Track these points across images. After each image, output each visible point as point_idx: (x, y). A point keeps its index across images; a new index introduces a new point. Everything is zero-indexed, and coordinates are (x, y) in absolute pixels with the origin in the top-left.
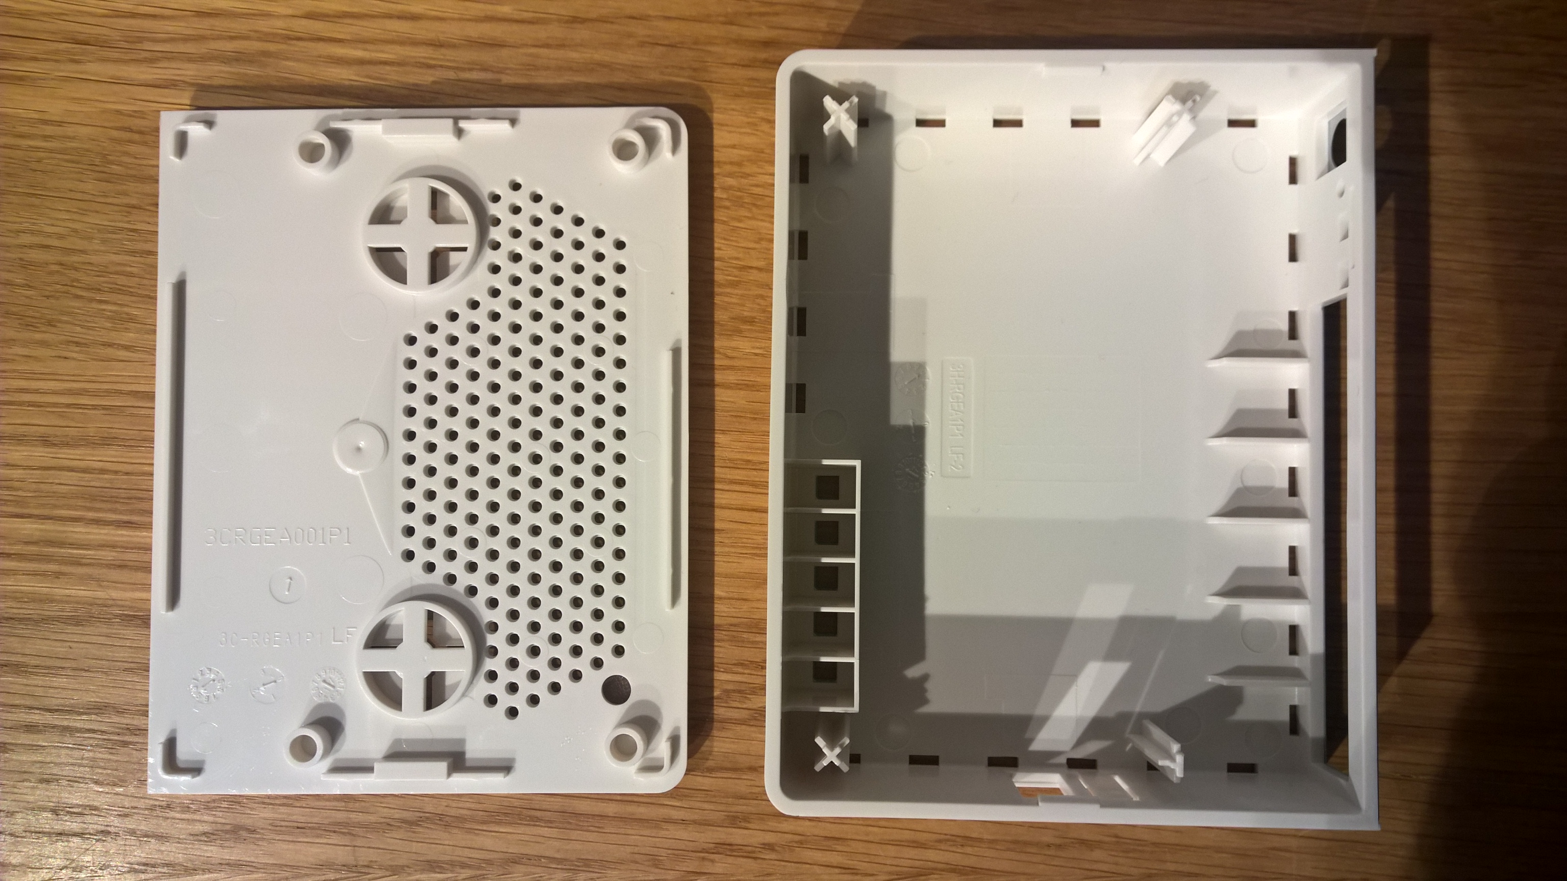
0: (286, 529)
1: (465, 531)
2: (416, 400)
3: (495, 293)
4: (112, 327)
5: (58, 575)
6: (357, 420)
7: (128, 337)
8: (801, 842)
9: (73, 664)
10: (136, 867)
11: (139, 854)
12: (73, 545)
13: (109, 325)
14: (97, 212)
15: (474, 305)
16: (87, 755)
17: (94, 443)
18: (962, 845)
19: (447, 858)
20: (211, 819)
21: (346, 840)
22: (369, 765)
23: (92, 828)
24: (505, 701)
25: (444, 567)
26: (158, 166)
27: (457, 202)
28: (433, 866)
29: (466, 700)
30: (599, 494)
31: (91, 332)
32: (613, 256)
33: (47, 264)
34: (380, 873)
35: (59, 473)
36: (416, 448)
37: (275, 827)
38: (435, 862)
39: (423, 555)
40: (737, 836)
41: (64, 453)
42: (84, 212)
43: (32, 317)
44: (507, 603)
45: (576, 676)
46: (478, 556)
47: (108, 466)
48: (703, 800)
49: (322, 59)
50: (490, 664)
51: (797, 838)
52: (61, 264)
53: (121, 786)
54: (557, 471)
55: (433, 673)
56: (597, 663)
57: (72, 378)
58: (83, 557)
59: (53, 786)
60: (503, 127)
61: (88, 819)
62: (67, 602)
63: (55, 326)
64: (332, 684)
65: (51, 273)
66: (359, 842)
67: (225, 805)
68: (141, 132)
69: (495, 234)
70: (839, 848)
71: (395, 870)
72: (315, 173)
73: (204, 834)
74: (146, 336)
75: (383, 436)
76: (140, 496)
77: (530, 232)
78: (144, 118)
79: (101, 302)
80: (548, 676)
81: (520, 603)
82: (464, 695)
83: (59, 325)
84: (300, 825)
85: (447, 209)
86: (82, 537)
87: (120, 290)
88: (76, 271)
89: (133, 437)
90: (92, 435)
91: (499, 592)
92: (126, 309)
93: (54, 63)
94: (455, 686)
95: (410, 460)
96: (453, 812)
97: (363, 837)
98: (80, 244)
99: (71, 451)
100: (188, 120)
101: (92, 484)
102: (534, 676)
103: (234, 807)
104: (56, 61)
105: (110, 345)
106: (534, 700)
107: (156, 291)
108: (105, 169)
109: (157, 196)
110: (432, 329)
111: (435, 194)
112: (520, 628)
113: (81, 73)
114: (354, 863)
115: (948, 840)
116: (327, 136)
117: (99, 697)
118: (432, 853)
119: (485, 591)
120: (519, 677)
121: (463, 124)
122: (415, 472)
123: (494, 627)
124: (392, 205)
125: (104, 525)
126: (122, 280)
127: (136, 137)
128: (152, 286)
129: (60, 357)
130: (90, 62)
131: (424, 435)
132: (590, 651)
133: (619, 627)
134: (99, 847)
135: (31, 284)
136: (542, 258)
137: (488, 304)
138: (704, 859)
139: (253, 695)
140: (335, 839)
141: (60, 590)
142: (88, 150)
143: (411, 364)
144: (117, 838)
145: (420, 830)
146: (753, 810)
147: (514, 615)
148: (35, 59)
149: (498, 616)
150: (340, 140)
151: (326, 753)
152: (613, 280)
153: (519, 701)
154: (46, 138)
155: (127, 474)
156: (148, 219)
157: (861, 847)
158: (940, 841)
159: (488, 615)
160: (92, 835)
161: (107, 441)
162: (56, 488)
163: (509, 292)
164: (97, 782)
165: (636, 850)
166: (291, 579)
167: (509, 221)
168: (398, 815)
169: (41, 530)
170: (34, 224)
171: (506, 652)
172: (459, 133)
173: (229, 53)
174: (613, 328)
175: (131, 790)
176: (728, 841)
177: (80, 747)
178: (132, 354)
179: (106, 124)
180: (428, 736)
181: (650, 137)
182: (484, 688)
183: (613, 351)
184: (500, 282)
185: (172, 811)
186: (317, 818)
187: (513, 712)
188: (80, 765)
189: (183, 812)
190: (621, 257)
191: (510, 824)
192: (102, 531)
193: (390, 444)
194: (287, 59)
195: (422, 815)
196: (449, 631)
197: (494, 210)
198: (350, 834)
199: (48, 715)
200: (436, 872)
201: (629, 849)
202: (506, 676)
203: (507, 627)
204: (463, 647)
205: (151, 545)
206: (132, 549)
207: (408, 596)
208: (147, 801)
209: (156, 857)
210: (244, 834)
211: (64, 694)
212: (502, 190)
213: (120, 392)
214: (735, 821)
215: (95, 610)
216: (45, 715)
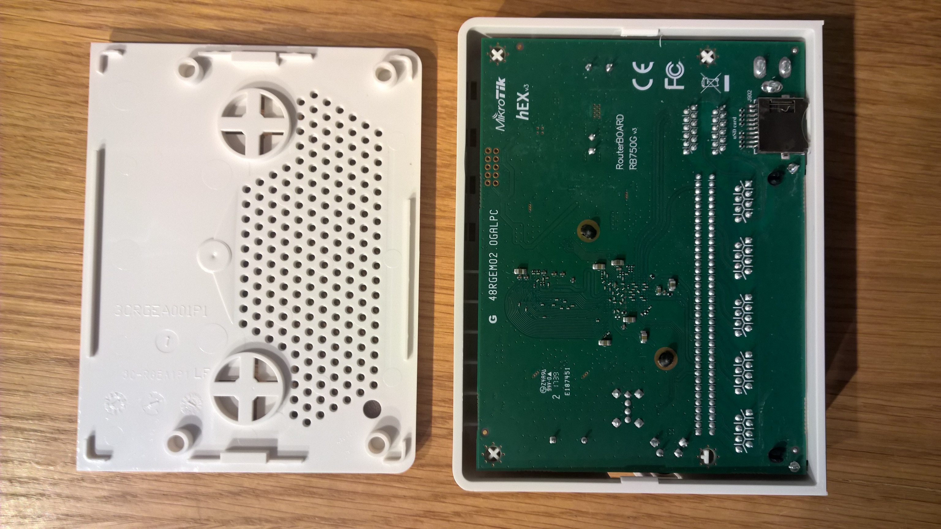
0: (166, 306)
1: (279, 309)
2: (249, 227)
3: (300, 161)
4: (56, 177)
5: (16, 332)
6: (212, 239)
7: (65, 184)
8: (477, 512)
9: (24, 388)
10: (61, 516)
11: (64, 508)
12: (26, 314)
13: (53, 176)
14: (48, 105)
15: (287, 168)
16: (31, 445)
17: (41, 250)
18: (576, 516)
19: (257, 516)
20: (109, 488)
21: (193, 503)
22: (216, 454)
23: (33, 491)
24: (303, 415)
25: (265, 332)
26: (88, 78)
27: (277, 104)
28: (248, 521)
29: (278, 415)
30: (363, 288)
31: (42, 180)
32: (374, 140)
33: (15, 136)
34: (215, 525)
35: (19, 268)
36: (249, 257)
37: (150, 494)
38: (249, 518)
39: (252, 324)
40: (437, 507)
41: (23, 256)
42: (40, 105)
43: (4, 169)
44: (304, 355)
45: (347, 400)
46: (287, 325)
47: (51, 265)
48: (417, 484)
49: (194, 15)
50: (293, 392)
51: (475, 509)
52: (25, 137)
53: (52, 466)
54: (337, 273)
55: (258, 398)
56: (361, 393)
57: (29, 209)
58: (32, 321)
59: (10, 465)
60: (306, 59)
61: (31, 485)
62: (22, 349)
63: (19, 175)
64: (194, 403)
65: (17, 142)
66: (202, 505)
67: (118, 479)
68: (78, 56)
69: (301, 124)
70: (501, 516)
71: (224, 523)
72: (188, 84)
73: (105, 497)
74: (77, 184)
75: (229, 250)
76: (71, 284)
77: (322, 124)
78: (80, 47)
79: (49, 161)
80: (330, 400)
81: (313, 355)
82: (277, 411)
83: (22, 175)
84: (165, 493)
85: (271, 109)
86: (32, 308)
87: (61, 154)
88: (34, 141)
89: (67, 247)
90: (40, 244)
91: (300, 347)
92: (64, 166)
93: (24, 10)
94: (272, 406)
95: (245, 264)
96: (261, 488)
97: (205, 501)
98: (35, 124)
99: (27, 255)
100: (109, 49)
101: (41, 275)
102: (321, 400)
103: (123, 480)
104: (26, 9)
105: (54, 189)
106: (321, 415)
107: (86, 156)
108: (55, 78)
109: (87, 96)
110: (260, 183)
111: (264, 99)
112: (312, 370)
113: (42, 17)
114: (198, 517)
115: (568, 513)
116: (197, 62)
117: (40, 409)
118: (248, 513)
119: (291, 347)
120: (312, 400)
121: (282, 56)
122: (249, 272)
123: (296, 369)
124: (236, 105)
125: (47, 301)
126: (62, 148)
127: (75, 59)
128: (83, 153)
129: (22, 195)
130: (47, 10)
131: (254, 249)
132: (356, 385)
133: (374, 370)
134: (38, 503)
135: (5, 148)
136: (330, 140)
137: (296, 168)
138: (417, 520)
139: (144, 409)
140: (187, 502)
141: (16, 341)
142: (43, 66)
143: (247, 205)
144: (49, 498)
145: (241, 498)
146: (448, 491)
147: (309, 362)
148: (12, 7)
149: (299, 362)
150: (205, 64)
151: (190, 446)
152: (374, 155)
153: (311, 415)
154: (17, 57)
155: (62, 270)
156: (81, 111)
157: (513, 516)
158: (562, 513)
159: (292, 362)
160: (33, 495)
161: (50, 249)
162: (16, 277)
163: (309, 161)
164: (38, 463)
165: (375, 514)
166: (169, 337)
167: (309, 117)
168: (226, 488)
169: (6, 303)
170: (8, 111)
171: (303, 385)
172: (280, 61)
173: (136, 9)
174: (374, 185)
175: (59, 468)
176: (432, 510)
177: (27, 440)
178: (67, 195)
179: (56, 50)
180: (254, 437)
181: (399, 68)
182: (290, 407)
183: (373, 199)
184: (304, 154)
185: (85, 482)
186: (176, 489)
187: (307, 423)
188: (26, 452)
189: (91, 483)
190: (379, 141)
191: (297, 496)
192: (45, 305)
193: (233, 255)
194: (172, 14)
195: (241, 489)
196: (268, 372)
197: (301, 110)
198: (196, 499)
199: (8, 420)
200: (249, 525)
201: (371, 513)
202: (303, 400)
203: (304, 370)
204: (277, 381)
205: (80, 315)
206: (63, 317)
207: (242, 349)
208: (69, 476)
209: (74, 511)
210: (129, 498)
211: (18, 407)
212: (306, 98)
213: (60, 219)
214: (437, 497)
215: (39, 355)
216: (5, 419)
